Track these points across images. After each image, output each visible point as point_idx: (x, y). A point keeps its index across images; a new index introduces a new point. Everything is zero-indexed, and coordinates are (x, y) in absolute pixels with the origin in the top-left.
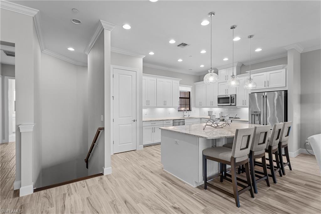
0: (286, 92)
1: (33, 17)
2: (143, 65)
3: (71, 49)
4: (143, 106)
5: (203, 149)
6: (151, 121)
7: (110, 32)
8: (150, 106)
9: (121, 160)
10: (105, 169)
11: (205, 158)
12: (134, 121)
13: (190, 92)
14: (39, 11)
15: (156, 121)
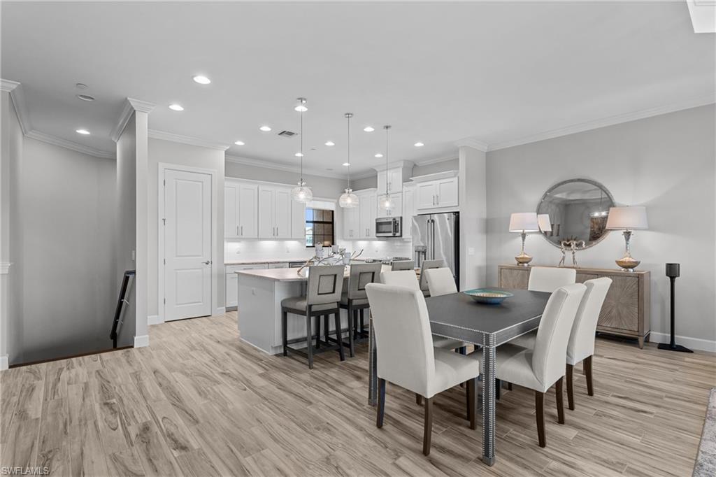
0: (457, 214)
1: (10, 93)
2: (225, 159)
3: (83, 132)
4: (225, 237)
5: (283, 299)
6: (243, 264)
7: (146, 115)
8: (243, 237)
9: (175, 329)
10: (135, 338)
11: (285, 312)
12: (207, 264)
13: (333, 212)
14: (19, 83)
15: (253, 264)
